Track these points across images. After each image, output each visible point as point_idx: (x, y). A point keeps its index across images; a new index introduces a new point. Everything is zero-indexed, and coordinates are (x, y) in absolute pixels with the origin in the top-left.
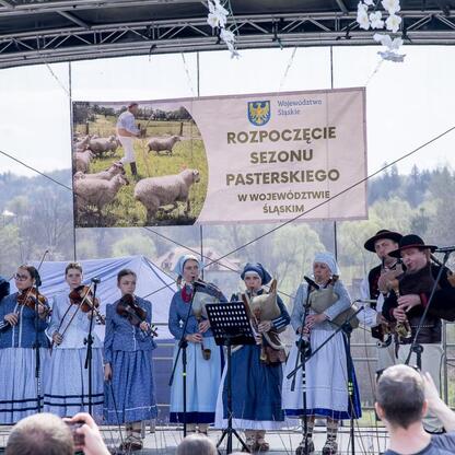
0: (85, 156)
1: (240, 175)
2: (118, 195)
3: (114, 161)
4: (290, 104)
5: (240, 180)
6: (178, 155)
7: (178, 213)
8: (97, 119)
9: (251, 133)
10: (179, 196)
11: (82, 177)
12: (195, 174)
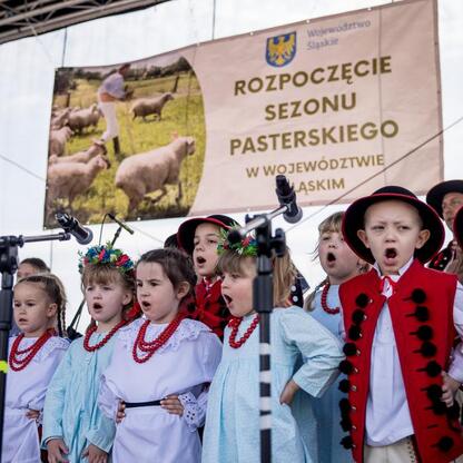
0: (61, 135)
1: (249, 140)
2: (95, 182)
3: (95, 139)
4: (324, 32)
5: (249, 146)
6: (169, 118)
7: (167, 201)
8: (78, 85)
9: (267, 77)
10: (168, 176)
11: (55, 162)
12: (189, 143)
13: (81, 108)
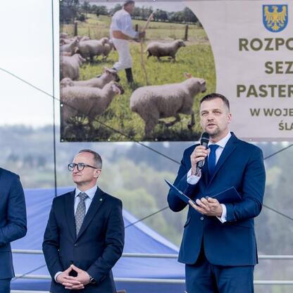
0: (74, 61)
1: (252, 87)
3: (106, 67)
5: (252, 91)
6: (183, 62)
7: (180, 126)
8: (87, 18)
9: (266, 40)
10: (182, 107)
11: (70, 85)
12: (201, 83)
13: (90, 39)
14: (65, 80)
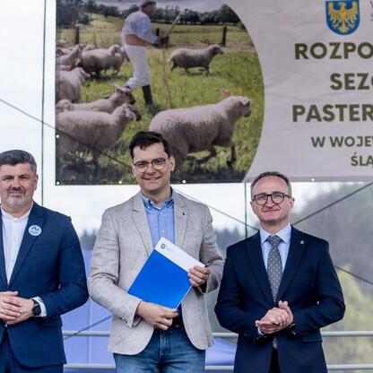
1: (313, 108)
3: (117, 85)
5: (314, 114)
6: (219, 74)
7: (217, 163)
8: (92, 20)
9: (331, 44)
10: (218, 138)
11: (69, 109)
12: (244, 103)
13: (96, 48)
14: (63, 102)
